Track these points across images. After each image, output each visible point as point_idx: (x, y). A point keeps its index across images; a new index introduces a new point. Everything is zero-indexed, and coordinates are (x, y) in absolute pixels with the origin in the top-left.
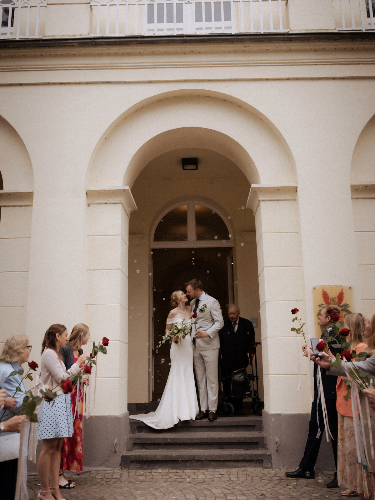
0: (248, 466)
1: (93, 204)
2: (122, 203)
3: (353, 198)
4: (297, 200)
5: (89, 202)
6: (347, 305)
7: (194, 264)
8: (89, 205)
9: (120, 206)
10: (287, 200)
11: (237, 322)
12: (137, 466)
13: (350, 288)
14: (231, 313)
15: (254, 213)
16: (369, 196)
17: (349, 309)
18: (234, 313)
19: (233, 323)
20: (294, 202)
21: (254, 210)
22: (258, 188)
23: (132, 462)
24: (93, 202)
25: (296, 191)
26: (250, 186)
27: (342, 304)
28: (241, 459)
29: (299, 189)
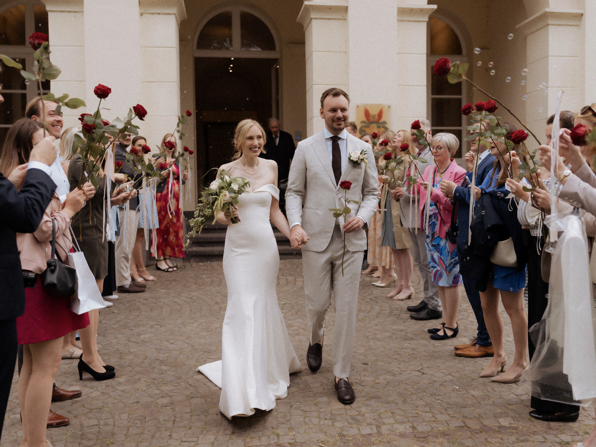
0: (293, 258)
1: (147, 13)
2: (175, 14)
3: (398, 20)
4: (347, 20)
5: (142, 11)
6: (385, 123)
7: (231, 71)
8: (142, 14)
9: (173, 17)
10: (338, 19)
11: (278, 135)
12: (198, 259)
13: (389, 107)
14: (273, 127)
15: (305, 29)
16: (413, 19)
17: (387, 126)
18: (276, 127)
19: (274, 136)
20: (344, 21)
21: (305, 27)
22: (310, 5)
23: (192, 256)
24: (147, 12)
25: (347, 10)
26: (303, 3)
27: (382, 121)
28: (288, 252)
29: (349, 9)
